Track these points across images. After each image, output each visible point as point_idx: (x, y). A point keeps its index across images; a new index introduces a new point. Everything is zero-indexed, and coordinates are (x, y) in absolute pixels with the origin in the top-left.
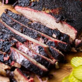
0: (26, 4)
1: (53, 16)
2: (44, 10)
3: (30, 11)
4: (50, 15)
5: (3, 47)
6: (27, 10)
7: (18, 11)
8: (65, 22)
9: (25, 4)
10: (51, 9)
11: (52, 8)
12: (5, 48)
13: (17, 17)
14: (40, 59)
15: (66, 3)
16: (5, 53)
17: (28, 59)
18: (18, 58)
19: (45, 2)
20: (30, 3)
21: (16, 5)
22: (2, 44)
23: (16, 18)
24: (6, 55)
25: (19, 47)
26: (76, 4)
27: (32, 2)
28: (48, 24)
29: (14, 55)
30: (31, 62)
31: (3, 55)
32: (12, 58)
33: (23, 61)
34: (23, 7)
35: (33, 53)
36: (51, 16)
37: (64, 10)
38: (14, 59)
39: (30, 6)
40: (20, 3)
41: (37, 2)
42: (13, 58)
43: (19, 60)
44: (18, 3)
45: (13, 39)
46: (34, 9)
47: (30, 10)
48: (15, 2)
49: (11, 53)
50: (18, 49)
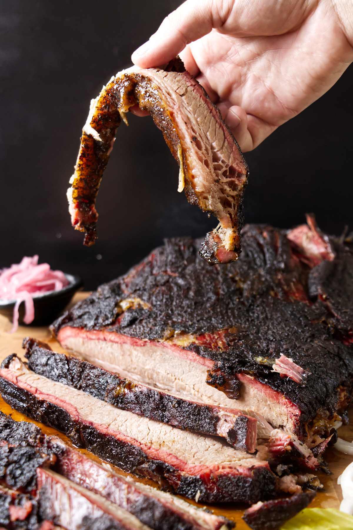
0: (100, 320)
1: (204, 357)
2: (171, 337)
3: (115, 345)
4: (192, 355)
5: (11, 467)
6: (105, 340)
7: (73, 347)
8: (252, 378)
9: (97, 319)
10: (195, 333)
11: (199, 329)
12: (18, 472)
13: (69, 370)
14: (158, 513)
15: (253, 313)
16: (17, 493)
17: (106, 511)
18: (64, 510)
19: (172, 310)
20: (118, 315)
21: (63, 322)
22: (7, 457)
23: (65, 371)
24: (20, 500)
25: (73, 472)
26: (292, 314)
27: (123, 312)
28: (184, 389)
29: (49, 499)
30: (116, 523)
31: (9, 500)
32: (42, 510)
33: (86, 519)
34: (89, 331)
35: (129, 493)
36: (198, 358)
37: (246, 337)
38: (50, 515)
39: (117, 325)
40: (80, 317)
41: (142, 309)
42: (49, 511)
43: (71, 517)
44: (70, 318)
45: (49, 442)
46: (133, 336)
47: (117, 340)
48: (62, 315)
49: (38, 492)
50: (68, 479)
